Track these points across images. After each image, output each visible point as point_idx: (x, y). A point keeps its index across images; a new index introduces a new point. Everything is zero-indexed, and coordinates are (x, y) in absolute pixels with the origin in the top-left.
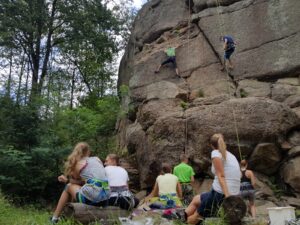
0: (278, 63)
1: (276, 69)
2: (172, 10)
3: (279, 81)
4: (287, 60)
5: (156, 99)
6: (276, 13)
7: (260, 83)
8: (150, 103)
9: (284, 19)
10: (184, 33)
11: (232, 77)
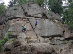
0: (45, 34)
1: (45, 35)
2: (20, 13)
3: (45, 38)
4: (47, 34)
5: (21, 38)
6: (45, 23)
7: (42, 38)
8: (19, 39)
9: (47, 25)
10: (25, 20)
11: (36, 35)
